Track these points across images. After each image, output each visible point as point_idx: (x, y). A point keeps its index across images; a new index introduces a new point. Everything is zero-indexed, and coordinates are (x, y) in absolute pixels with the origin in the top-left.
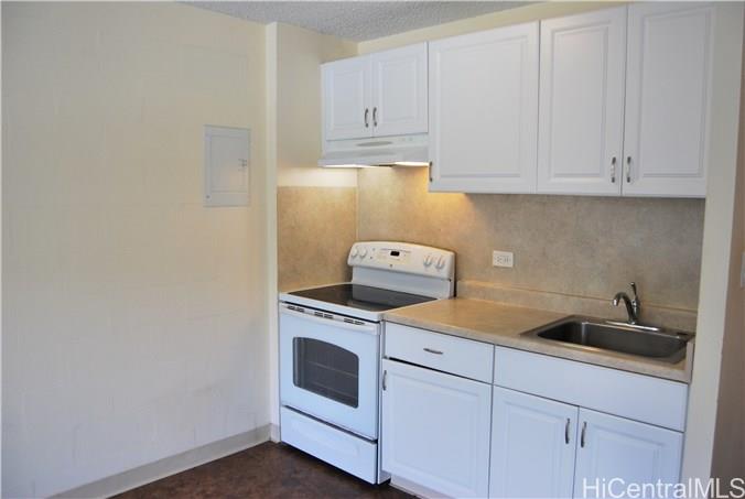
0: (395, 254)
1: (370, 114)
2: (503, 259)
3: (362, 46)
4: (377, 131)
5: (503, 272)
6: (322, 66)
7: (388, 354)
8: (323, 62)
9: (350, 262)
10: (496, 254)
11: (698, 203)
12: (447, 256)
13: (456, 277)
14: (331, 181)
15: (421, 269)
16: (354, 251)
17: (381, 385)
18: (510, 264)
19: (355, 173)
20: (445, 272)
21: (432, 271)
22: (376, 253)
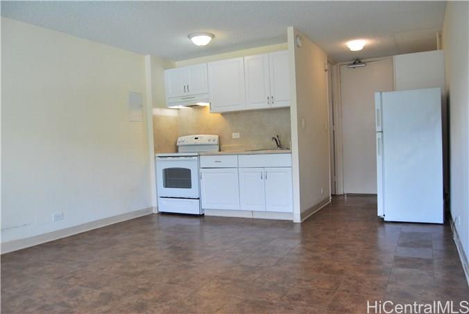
0: (196, 138)
1: (186, 87)
2: (236, 135)
3: (177, 63)
4: (190, 93)
5: (237, 140)
6: (165, 71)
7: (202, 167)
8: (165, 69)
9: (178, 144)
10: (233, 134)
11: (288, 109)
12: (217, 137)
13: (220, 144)
14: (169, 113)
15: (207, 142)
16: (179, 140)
17: (200, 178)
18: (239, 137)
19: (176, 111)
20: (216, 142)
21: (212, 142)
22: (189, 139)
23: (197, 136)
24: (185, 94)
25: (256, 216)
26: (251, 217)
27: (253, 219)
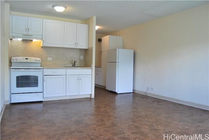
1: (27, 29)
4: (29, 33)
9: (12, 61)
12: (40, 59)
16: (13, 59)
17: (44, 81)
18: (51, 60)
20: (40, 62)
22: (21, 59)
23: (27, 58)
24: (26, 33)
25: (72, 98)
26: (70, 98)
27: (71, 99)
